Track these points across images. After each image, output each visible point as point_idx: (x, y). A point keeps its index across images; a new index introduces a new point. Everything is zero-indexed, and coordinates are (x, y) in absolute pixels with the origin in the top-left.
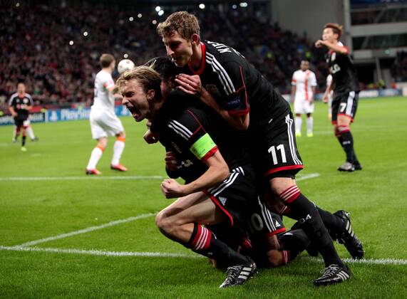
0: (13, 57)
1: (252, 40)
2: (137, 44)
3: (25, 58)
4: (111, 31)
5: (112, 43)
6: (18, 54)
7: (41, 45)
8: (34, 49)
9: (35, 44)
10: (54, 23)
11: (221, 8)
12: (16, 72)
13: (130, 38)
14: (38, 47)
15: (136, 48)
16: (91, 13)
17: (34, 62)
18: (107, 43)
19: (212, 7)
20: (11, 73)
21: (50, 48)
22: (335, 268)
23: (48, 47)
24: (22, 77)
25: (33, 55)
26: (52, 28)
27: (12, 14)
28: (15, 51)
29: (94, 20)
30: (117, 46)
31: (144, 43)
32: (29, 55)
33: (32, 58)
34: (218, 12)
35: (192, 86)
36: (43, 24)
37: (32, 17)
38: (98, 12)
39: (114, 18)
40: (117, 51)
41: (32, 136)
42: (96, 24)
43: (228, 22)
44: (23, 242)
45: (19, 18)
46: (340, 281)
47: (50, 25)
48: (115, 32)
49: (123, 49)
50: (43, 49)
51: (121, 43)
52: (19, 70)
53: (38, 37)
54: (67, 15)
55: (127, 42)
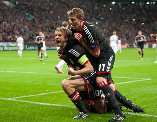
0: (47, 21)
1: (153, 19)
2: (102, 18)
3: (53, 22)
4: (91, 12)
5: (92, 17)
6: (50, 20)
7: (60, 16)
8: (57, 18)
9: (58, 16)
10: (66, 7)
11: (141, 4)
12: (48, 28)
13: (99, 15)
14: (59, 17)
15: (102, 20)
16: (83, 3)
17: (56, 24)
18: (89, 17)
19: (137, 3)
20: (46, 28)
21: (64, 18)
22: (118, 116)
23: (63, 17)
24: (51, 30)
25: (57, 21)
26: (66, 9)
27: (48, 2)
28: (48, 19)
29: (84, 6)
30: (93, 19)
31: (105, 18)
32: (54, 20)
33: (55, 22)
34: (139, 6)
35: (80, 38)
36: (62, 7)
37: (57, 4)
38: (86, 3)
39: (93, 6)
40: (93, 20)
41: (46, 56)
42: (85, 8)
43: (143, 11)
44: (12, 97)
45: (51, 4)
46: (120, 121)
47: (65, 8)
48: (93, 12)
49: (96, 20)
50: (61, 18)
51: (95, 18)
52: (49, 27)
53: (59, 13)
54: (72, 4)
55: (98, 17)
